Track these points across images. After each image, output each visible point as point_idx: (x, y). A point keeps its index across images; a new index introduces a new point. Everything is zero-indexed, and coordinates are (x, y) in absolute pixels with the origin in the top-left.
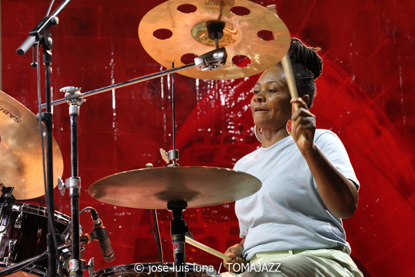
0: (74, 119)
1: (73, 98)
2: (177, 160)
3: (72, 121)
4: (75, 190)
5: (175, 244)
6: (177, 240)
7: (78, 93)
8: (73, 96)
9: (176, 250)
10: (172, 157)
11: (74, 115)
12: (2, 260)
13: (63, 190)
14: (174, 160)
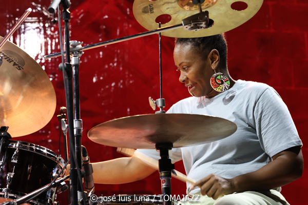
0: (76, 69)
1: (75, 51)
2: (164, 107)
3: (74, 71)
4: (79, 130)
5: (162, 179)
6: (165, 176)
7: (80, 46)
8: (75, 49)
9: (164, 184)
10: (160, 105)
11: (76, 65)
12: (1, 191)
13: (65, 131)
14: (161, 107)
